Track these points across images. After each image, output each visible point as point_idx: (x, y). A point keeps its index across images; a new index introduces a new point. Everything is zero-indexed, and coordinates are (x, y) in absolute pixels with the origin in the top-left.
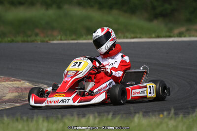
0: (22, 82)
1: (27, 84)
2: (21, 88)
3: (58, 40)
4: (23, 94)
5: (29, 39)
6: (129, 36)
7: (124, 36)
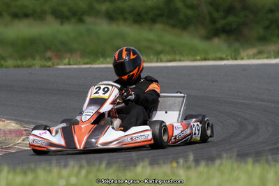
0: (6, 122)
1: (14, 124)
2: (4, 131)
3: (65, 65)
4: (6, 140)
5: (24, 63)
6: (165, 59)
7: (157, 59)
